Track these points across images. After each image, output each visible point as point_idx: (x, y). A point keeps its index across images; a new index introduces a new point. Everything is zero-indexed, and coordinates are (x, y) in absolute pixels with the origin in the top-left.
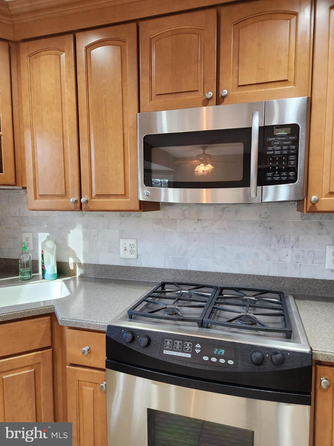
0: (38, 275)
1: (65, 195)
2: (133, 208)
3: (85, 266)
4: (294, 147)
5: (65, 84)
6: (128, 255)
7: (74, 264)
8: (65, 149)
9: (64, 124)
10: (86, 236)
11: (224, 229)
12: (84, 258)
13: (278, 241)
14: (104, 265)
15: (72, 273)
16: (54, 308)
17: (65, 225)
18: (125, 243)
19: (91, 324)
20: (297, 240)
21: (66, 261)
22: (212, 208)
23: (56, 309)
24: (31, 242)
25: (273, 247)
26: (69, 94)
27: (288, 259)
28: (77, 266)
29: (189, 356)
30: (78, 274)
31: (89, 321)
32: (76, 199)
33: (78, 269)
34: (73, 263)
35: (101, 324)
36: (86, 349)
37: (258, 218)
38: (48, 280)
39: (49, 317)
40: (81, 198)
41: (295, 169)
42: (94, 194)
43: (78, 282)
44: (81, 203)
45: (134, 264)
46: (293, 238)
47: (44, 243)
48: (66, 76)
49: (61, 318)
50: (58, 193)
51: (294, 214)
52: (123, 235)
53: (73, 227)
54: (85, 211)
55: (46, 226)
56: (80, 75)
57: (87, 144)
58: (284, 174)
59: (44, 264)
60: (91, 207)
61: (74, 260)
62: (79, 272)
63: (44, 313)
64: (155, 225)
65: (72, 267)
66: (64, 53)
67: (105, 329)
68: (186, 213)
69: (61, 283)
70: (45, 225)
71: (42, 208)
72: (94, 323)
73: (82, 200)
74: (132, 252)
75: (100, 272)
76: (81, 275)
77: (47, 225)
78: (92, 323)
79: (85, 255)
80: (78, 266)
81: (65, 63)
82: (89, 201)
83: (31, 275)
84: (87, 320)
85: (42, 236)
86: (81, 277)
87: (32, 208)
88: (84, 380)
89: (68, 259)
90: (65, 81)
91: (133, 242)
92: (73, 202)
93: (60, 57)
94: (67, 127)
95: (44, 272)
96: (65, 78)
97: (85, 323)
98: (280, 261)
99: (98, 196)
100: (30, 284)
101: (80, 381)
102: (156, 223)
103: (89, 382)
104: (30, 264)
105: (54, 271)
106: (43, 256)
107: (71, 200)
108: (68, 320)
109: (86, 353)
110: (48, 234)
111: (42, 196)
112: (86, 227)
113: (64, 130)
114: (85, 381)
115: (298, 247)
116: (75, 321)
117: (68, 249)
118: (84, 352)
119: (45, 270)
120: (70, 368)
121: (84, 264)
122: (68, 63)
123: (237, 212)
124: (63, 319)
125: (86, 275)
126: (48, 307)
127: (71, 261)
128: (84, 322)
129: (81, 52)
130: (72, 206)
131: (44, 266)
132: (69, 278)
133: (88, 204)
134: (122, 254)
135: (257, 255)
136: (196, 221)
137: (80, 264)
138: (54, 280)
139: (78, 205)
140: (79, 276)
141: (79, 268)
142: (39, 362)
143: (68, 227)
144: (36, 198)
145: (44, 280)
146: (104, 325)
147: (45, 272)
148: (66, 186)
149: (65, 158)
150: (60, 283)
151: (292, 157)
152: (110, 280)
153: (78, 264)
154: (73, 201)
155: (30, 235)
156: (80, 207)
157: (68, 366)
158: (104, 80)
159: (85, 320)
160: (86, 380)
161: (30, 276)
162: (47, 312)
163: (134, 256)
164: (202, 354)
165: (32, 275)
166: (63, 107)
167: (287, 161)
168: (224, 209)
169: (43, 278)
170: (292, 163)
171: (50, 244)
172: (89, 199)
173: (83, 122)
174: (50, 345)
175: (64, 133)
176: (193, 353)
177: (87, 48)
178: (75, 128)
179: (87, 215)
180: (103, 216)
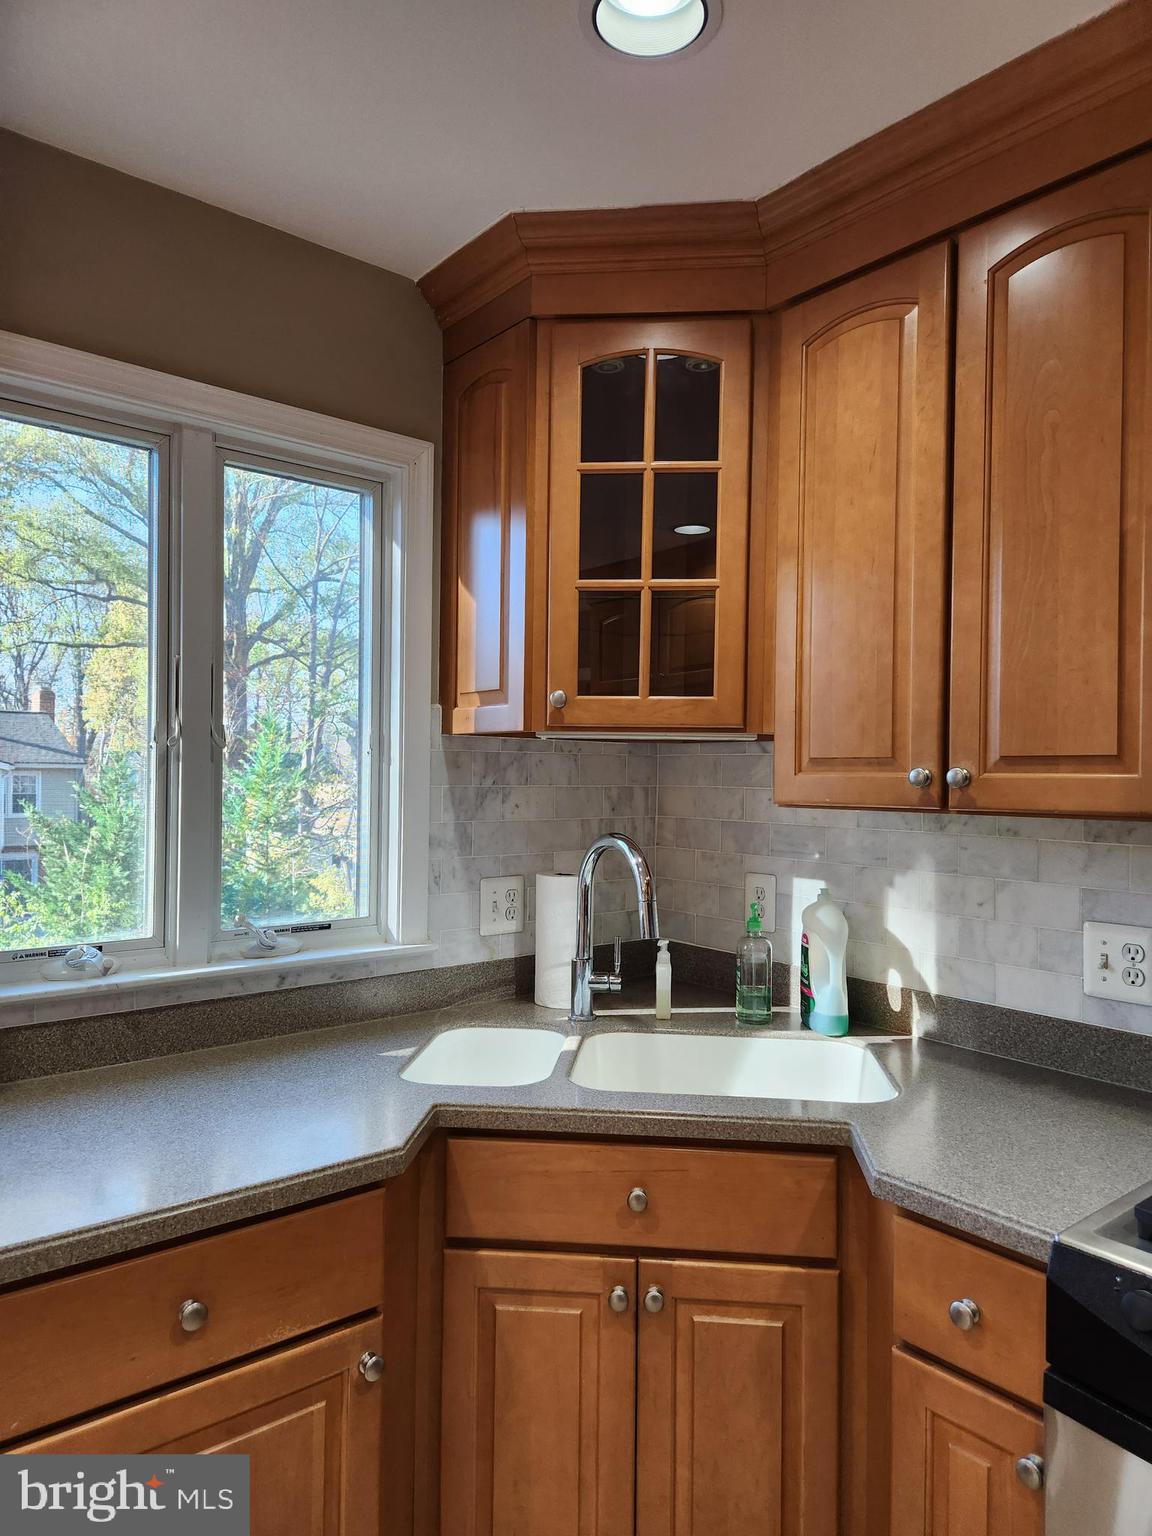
0: (788, 1015)
1: (891, 760)
3: (940, 1006)
5: (912, 404)
6: (1116, 987)
7: (906, 993)
8: (899, 611)
9: (901, 528)
10: (948, 903)
12: (940, 977)
14: (1017, 1012)
15: (899, 1025)
16: (849, 1131)
17: (878, 859)
18: (1102, 940)
19: (985, 1220)
21: (877, 979)
23: (857, 1138)
24: (769, 903)
26: (924, 433)
28: (914, 1000)
30: (917, 1033)
31: (976, 1207)
32: (927, 772)
33: (916, 1014)
34: (902, 990)
35: (1024, 1230)
36: (965, 1306)
38: (820, 1035)
39: (832, 1160)
40: (945, 767)
42: (994, 755)
43: (916, 1058)
44: (945, 785)
47: (809, 911)
48: (918, 376)
49: (879, 1173)
50: (868, 752)
52: (1094, 908)
53: (906, 866)
54: (958, 812)
55: (817, 856)
56: (964, 365)
57: (976, 584)
59: (808, 978)
60: (983, 801)
61: (904, 979)
62: (920, 1024)
63: (819, 1142)
65: (896, 1004)
66: (917, 308)
67: (1044, 1256)
69: (863, 1051)
70: (814, 854)
71: (815, 800)
72: (996, 1219)
73: (950, 775)
74: (1133, 978)
75: (998, 1034)
76: (927, 1034)
77: (821, 853)
78: (990, 1217)
79: (944, 965)
80: (918, 1001)
81: (915, 340)
82: (973, 780)
83: (769, 1010)
84: (969, 1202)
85: (806, 891)
86: (927, 1041)
87: (785, 799)
88: (956, 1421)
89: (884, 972)
90: (914, 393)
91: (1142, 939)
92: (917, 783)
93: (902, 321)
94: (909, 540)
95: (809, 1005)
96: (914, 385)
97: (962, 1210)
99: (1009, 761)
100: (765, 1037)
101: (940, 1416)
103: (976, 1435)
104: (769, 974)
105: (840, 1006)
106: (805, 951)
107: (912, 774)
108: (902, 1185)
109: (967, 1323)
110: (821, 884)
111: (819, 763)
112: (948, 867)
113: (900, 548)
114: (960, 1427)
116: (927, 1194)
117: (885, 938)
118: (957, 1316)
119: (811, 1001)
120: (903, 1359)
121: (938, 996)
122: (926, 335)
124: (885, 1178)
125: (946, 1040)
126: (829, 1126)
127: (894, 981)
128: (958, 1206)
129: (973, 290)
130: (915, 795)
131: (810, 988)
132: (887, 1039)
133: (972, 791)
134: (1093, 981)
137: (925, 998)
138: (840, 1037)
139: (935, 791)
140: (920, 1038)
141: (922, 1008)
142: (798, 1302)
143: (889, 864)
144: (798, 769)
145: (804, 1033)
146: (1037, 1238)
147: (812, 1006)
148: (898, 729)
149: (899, 639)
150: (856, 1049)
152: (1041, 1071)
153: (918, 994)
154: (917, 777)
155: (768, 884)
156: (939, 799)
157: (898, 1348)
158: (1051, 362)
159: (963, 1199)
160: (961, 1423)
161: (766, 1012)
162: (826, 1142)
163: (1143, 995)
165: (774, 1009)
166: (902, 478)
169: (805, 1025)
171: (829, 917)
172: (974, 772)
173: (968, 514)
174: (831, 1255)
175: (901, 558)
177: (993, 272)
178: (938, 538)
179: (954, 828)
180: (1016, 834)
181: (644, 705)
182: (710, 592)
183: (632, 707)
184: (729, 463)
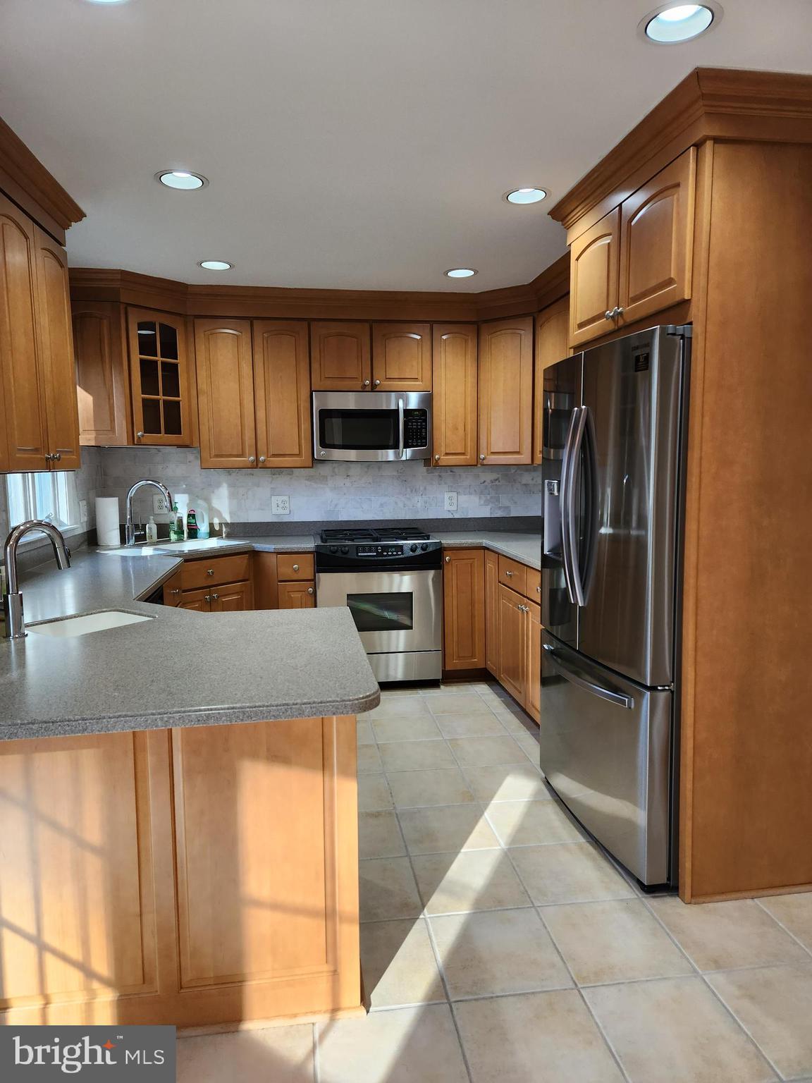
1: (242, 455)
2: (307, 466)
3: (232, 526)
4: (424, 424)
6: (281, 511)
7: (220, 524)
10: (232, 496)
11: (370, 483)
12: (231, 517)
13: (412, 491)
15: (219, 534)
17: (208, 485)
18: (275, 500)
20: (425, 489)
21: (211, 522)
22: (359, 465)
25: (408, 496)
27: (419, 505)
29: (375, 554)
30: (225, 535)
33: (224, 530)
37: (395, 473)
39: (248, 555)
40: (257, 457)
41: (426, 438)
42: (270, 454)
44: (257, 462)
45: (286, 519)
46: (422, 488)
51: (422, 469)
52: (274, 492)
53: (218, 485)
54: (260, 468)
55: (184, 486)
57: (263, 411)
58: (419, 441)
60: (268, 465)
61: (219, 519)
62: (226, 532)
64: (307, 482)
65: (217, 528)
68: (336, 470)
70: (182, 486)
71: (217, 466)
74: (284, 508)
75: (250, 529)
76: (228, 534)
77: (186, 485)
79: (231, 513)
80: (223, 526)
82: (266, 460)
86: (228, 536)
87: (207, 466)
89: (213, 519)
91: (286, 498)
92: (251, 461)
98: (413, 506)
99: (275, 455)
101: (290, 592)
102: (308, 480)
103: (297, 591)
110: (188, 494)
112: (231, 486)
115: (425, 495)
117: (213, 509)
120: (281, 584)
121: (231, 523)
122: (245, 343)
123: (379, 468)
125: (234, 534)
127: (216, 521)
129: (258, 336)
130: (249, 464)
133: (265, 463)
134: (275, 511)
135: (396, 503)
136: (345, 477)
137: (225, 524)
139: (255, 463)
141: (226, 527)
142: (243, 590)
143: (213, 486)
144: (211, 457)
148: (243, 447)
151: (423, 430)
153: (223, 524)
156: (256, 465)
163: (287, 512)
164: (383, 551)
167: (421, 432)
168: (369, 466)
170: (424, 434)
172: (266, 458)
173: (260, 393)
174: (248, 578)
176: (377, 552)
179: (234, 474)
180: (253, 475)
181: (163, 437)
182: (178, 402)
183: (161, 438)
184: (181, 361)
